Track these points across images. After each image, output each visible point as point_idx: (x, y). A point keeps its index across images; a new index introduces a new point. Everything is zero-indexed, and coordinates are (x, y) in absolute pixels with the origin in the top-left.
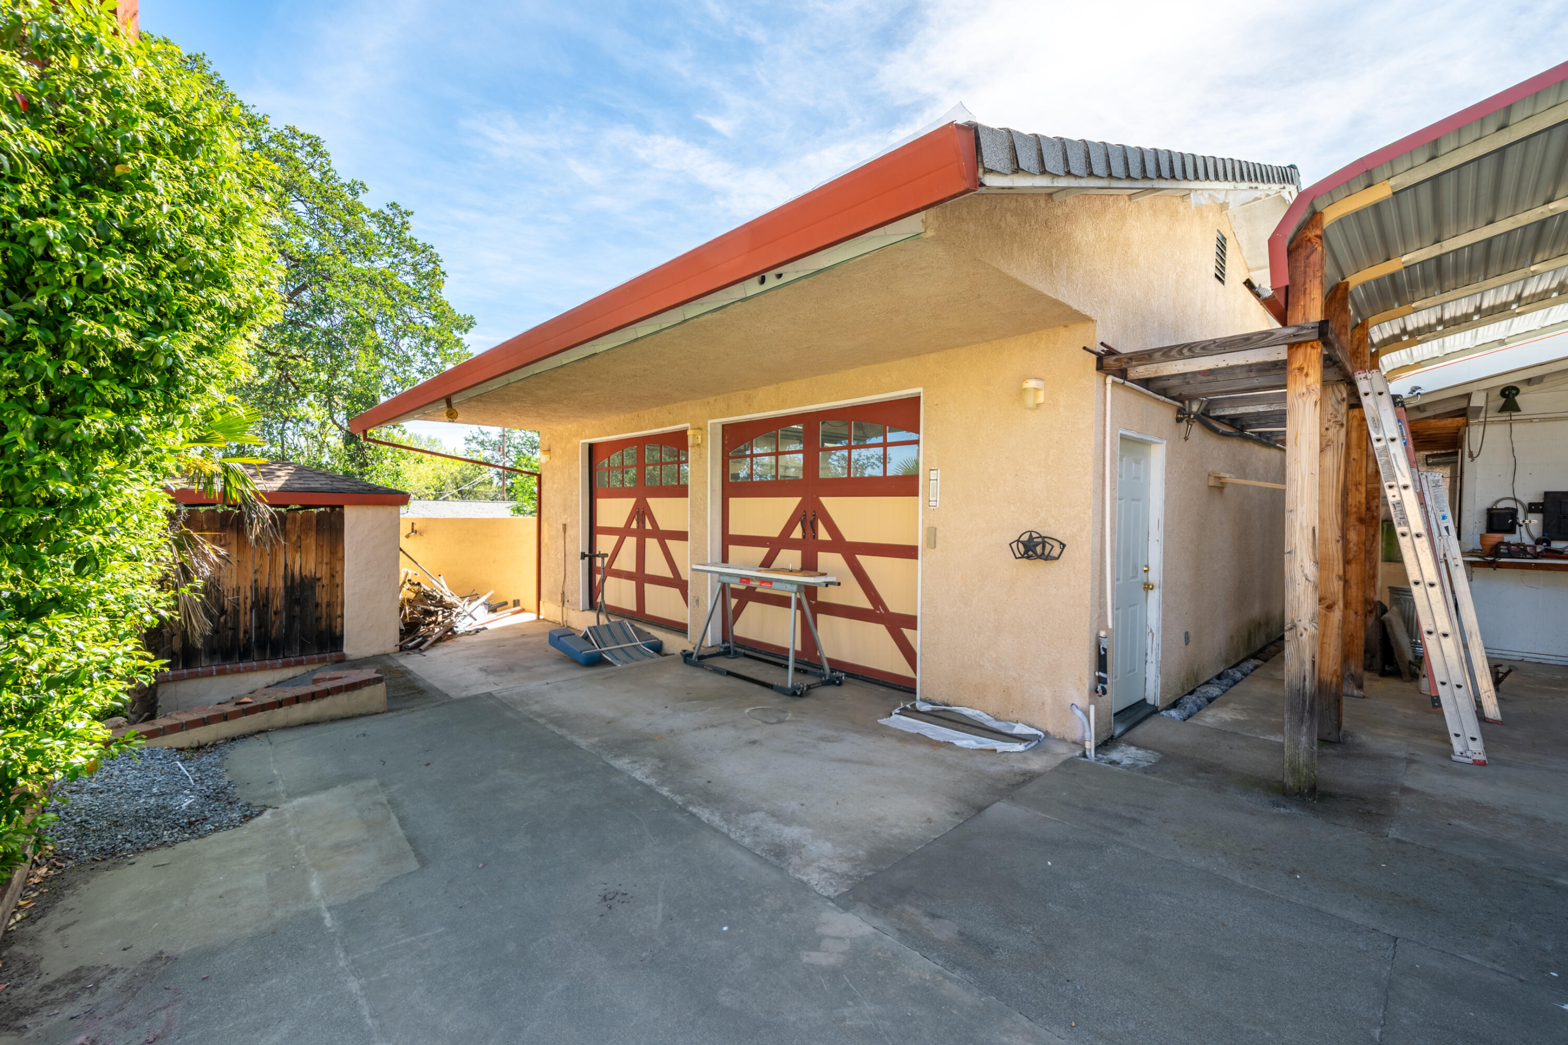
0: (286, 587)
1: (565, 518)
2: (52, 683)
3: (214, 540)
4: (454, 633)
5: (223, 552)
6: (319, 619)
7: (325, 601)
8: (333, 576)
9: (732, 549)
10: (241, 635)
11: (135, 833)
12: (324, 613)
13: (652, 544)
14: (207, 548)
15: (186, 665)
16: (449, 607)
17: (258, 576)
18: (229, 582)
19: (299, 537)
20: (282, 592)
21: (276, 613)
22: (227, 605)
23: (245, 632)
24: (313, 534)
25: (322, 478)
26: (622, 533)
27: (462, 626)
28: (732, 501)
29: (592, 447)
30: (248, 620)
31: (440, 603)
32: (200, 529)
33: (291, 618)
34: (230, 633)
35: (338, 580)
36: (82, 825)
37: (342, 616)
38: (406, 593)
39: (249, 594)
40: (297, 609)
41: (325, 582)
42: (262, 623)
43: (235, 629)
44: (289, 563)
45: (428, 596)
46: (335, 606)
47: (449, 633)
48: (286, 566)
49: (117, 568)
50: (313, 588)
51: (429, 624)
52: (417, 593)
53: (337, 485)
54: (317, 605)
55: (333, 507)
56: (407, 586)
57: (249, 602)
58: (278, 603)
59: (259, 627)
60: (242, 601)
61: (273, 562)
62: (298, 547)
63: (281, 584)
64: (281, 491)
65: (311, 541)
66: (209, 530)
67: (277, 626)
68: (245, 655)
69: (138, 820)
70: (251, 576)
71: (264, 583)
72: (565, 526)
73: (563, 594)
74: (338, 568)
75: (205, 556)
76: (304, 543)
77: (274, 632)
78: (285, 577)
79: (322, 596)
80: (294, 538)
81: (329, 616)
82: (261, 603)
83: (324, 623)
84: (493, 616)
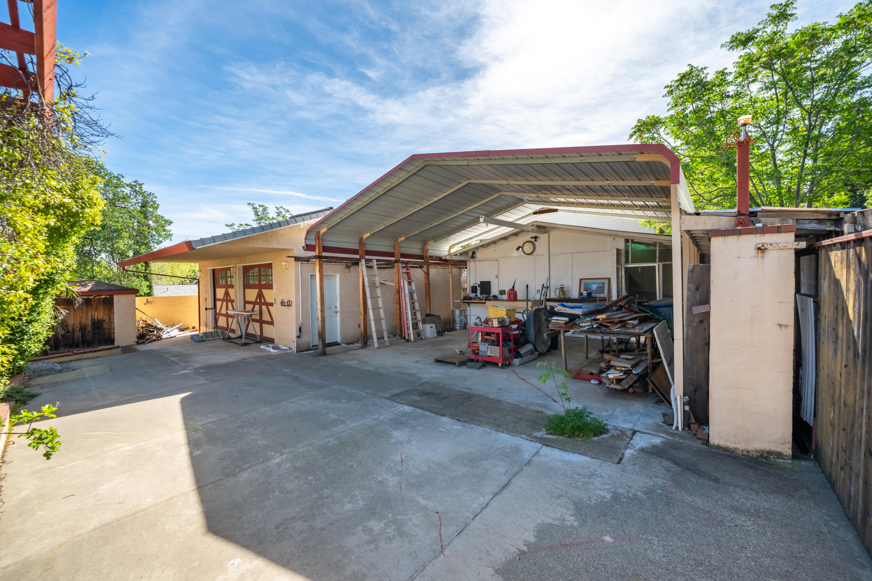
0: (92, 323)
1: (206, 296)
2: (33, 335)
3: (64, 308)
4: (162, 339)
5: (67, 312)
6: (105, 334)
7: (107, 328)
8: (110, 319)
9: (247, 305)
10: (76, 340)
11: (46, 372)
12: (107, 332)
13: (229, 304)
14: (62, 311)
15: (55, 350)
16: (161, 329)
17: (81, 320)
18: (70, 322)
19: (96, 306)
20: (91, 325)
21: (88, 332)
22: (70, 329)
23: (77, 339)
24: (102, 305)
25: (106, 285)
26: (222, 300)
27: (164, 336)
28: (246, 290)
29: (214, 270)
30: (78, 334)
31: (156, 327)
32: (59, 305)
33: (94, 334)
34: (71, 339)
35: (112, 320)
36: (34, 371)
37: (114, 333)
38: (142, 324)
39: (78, 326)
40: (96, 331)
41: (107, 321)
42: (83, 336)
43: (73, 337)
44: (93, 315)
45: (150, 325)
46: (111, 329)
47: (159, 338)
48: (92, 316)
49: (42, 315)
50: (102, 323)
51: (150, 335)
52: (146, 324)
53: (111, 288)
54: (104, 329)
55: (111, 296)
56: (141, 322)
57: (78, 328)
58: (89, 329)
59: (82, 337)
60: (75, 328)
61: (87, 315)
62: (96, 310)
63: (90, 322)
64: (89, 291)
65: (101, 307)
66: (63, 305)
67: (89, 337)
68: (77, 346)
69: (47, 370)
70: (78, 319)
71: (84, 322)
72: (206, 298)
73: (206, 323)
74: (112, 316)
75: (61, 313)
76: (98, 308)
77: (88, 338)
78: (92, 320)
79: (106, 326)
80: (95, 307)
81: (109, 333)
82: (83, 329)
83: (107, 335)
84: (181, 333)
